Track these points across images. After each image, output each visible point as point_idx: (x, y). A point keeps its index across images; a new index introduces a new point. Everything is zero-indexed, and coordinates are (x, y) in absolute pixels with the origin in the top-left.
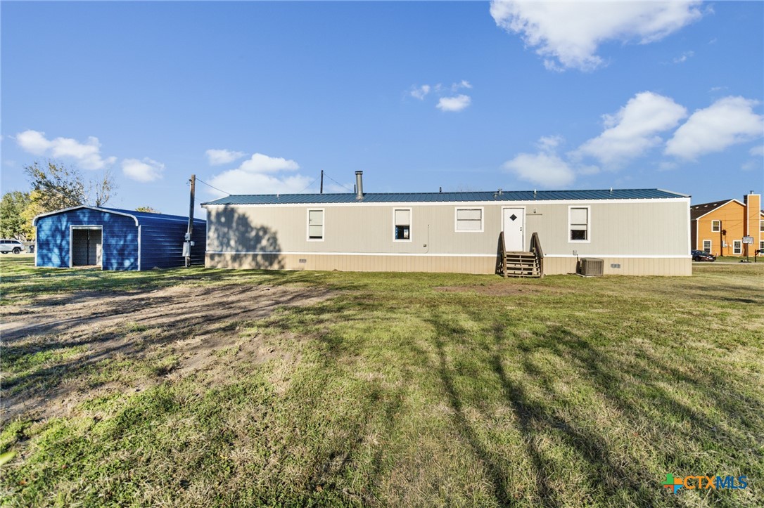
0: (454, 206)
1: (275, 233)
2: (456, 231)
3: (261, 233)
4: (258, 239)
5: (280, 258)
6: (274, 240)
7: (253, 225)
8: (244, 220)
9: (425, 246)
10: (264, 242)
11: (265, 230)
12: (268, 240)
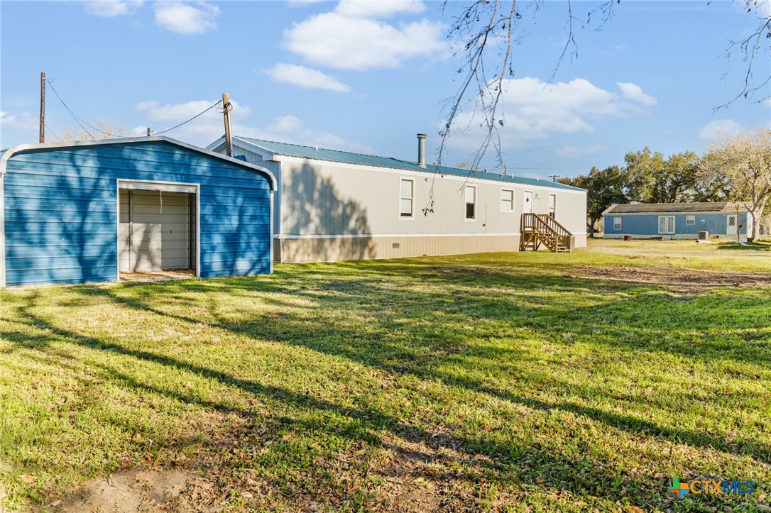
0: (500, 186)
1: (364, 211)
2: (501, 211)
3: (348, 211)
4: (346, 218)
5: (370, 244)
6: (363, 220)
7: (340, 197)
8: (328, 191)
9: (484, 225)
10: (352, 224)
11: (353, 205)
12: (357, 220)
